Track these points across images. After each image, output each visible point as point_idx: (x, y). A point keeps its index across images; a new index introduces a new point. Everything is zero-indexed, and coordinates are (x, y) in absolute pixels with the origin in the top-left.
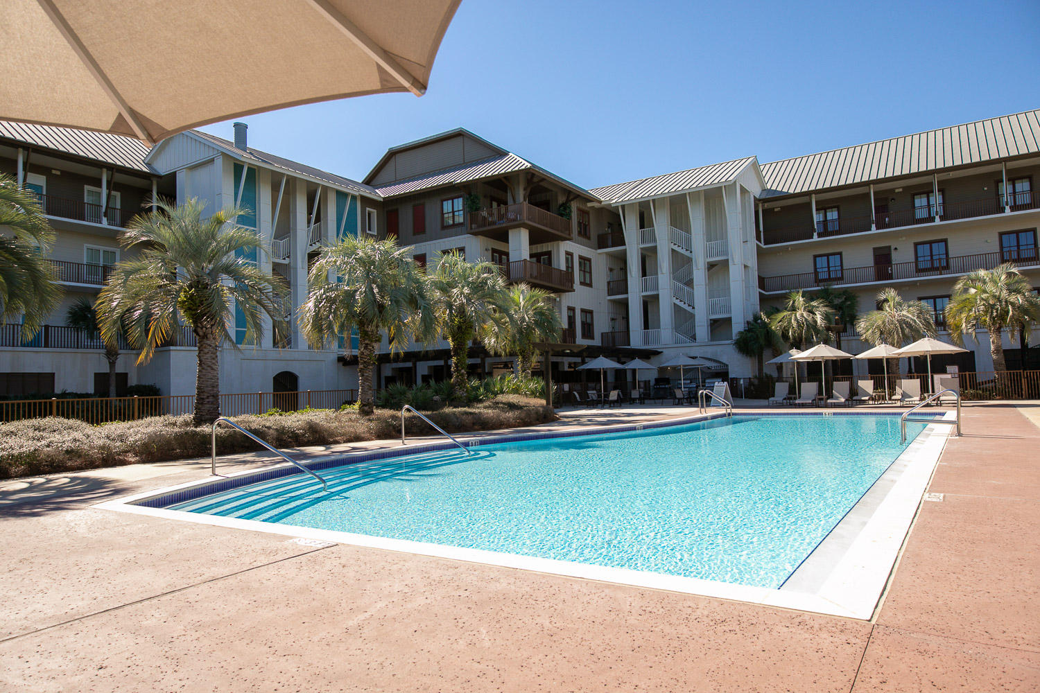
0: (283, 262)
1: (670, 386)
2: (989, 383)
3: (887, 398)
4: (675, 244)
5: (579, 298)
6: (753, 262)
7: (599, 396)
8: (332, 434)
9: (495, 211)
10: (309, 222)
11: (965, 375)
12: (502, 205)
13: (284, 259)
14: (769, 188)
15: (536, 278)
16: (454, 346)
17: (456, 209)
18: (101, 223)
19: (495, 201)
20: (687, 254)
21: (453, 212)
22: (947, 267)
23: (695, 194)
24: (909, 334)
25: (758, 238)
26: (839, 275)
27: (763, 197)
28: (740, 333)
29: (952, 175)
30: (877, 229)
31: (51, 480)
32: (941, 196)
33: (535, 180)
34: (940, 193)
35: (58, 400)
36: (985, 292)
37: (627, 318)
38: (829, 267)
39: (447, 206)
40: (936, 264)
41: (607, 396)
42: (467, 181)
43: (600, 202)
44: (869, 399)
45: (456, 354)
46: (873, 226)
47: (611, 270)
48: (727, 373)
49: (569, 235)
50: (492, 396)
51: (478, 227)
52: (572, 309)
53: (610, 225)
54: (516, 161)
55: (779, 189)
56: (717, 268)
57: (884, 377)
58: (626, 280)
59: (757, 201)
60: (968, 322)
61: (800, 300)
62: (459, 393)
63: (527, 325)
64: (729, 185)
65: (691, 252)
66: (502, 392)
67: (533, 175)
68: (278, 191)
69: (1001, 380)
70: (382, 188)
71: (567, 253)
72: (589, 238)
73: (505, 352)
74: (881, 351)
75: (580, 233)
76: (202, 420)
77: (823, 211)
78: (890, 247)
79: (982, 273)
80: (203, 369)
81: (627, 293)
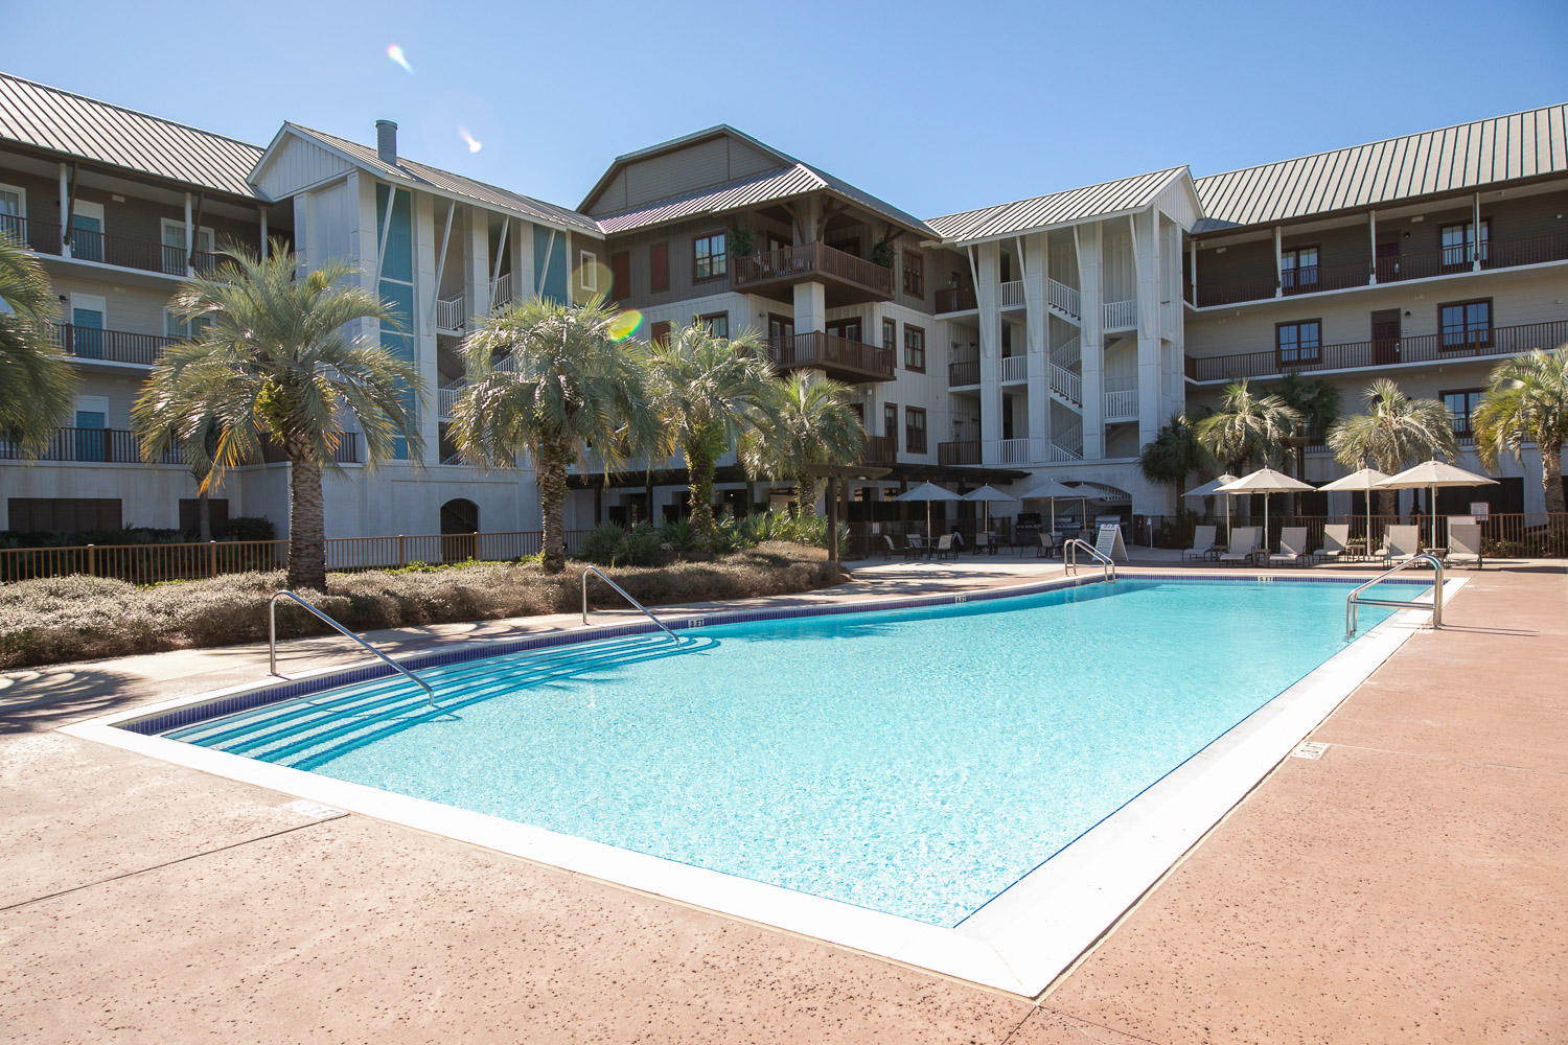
0: (455, 334)
1: (1039, 526)
2: (1535, 531)
3: (1369, 553)
4: (1054, 307)
5: (902, 389)
6: (1177, 336)
7: (925, 542)
8: (490, 605)
9: (775, 258)
10: (492, 273)
11: (1498, 517)
12: (786, 247)
13: (456, 330)
14: (1208, 216)
15: (835, 360)
16: (693, 467)
17: (714, 252)
18: (185, 275)
19: (774, 239)
20: (1073, 321)
21: (711, 257)
22: (1489, 344)
23: (1086, 228)
24: (1412, 452)
25: (1188, 297)
26: (1315, 355)
27: (1198, 231)
28: (1149, 446)
29: (1505, 194)
30: (1379, 282)
31: (48, 675)
32: (1485, 230)
33: (836, 206)
34: (1485, 223)
35: (97, 547)
36: (1537, 386)
37: (978, 420)
38: (1299, 342)
39: (702, 247)
40: (1472, 338)
41: (936, 542)
42: (730, 210)
43: (940, 240)
44: (1340, 554)
45: (696, 480)
46: (1373, 278)
47: (956, 346)
48: (1129, 508)
49: (890, 293)
50: (752, 544)
51: (748, 280)
52: (891, 407)
53: (955, 276)
54: (806, 177)
55: (1224, 218)
56: (1119, 344)
57: (1366, 519)
58: (978, 362)
59: (1188, 238)
60: (1507, 433)
61: (1242, 396)
62: (701, 539)
63: (807, 435)
64: (1141, 213)
65: (1079, 319)
66: (768, 537)
67: (831, 199)
68: (444, 224)
69: (1556, 526)
70: (605, 219)
71: (886, 321)
72: (921, 296)
73: (776, 474)
74: (1363, 480)
75: (907, 289)
76: (298, 581)
77: (1294, 253)
78: (1399, 310)
79: (1537, 355)
80: (299, 504)
81: (979, 382)
